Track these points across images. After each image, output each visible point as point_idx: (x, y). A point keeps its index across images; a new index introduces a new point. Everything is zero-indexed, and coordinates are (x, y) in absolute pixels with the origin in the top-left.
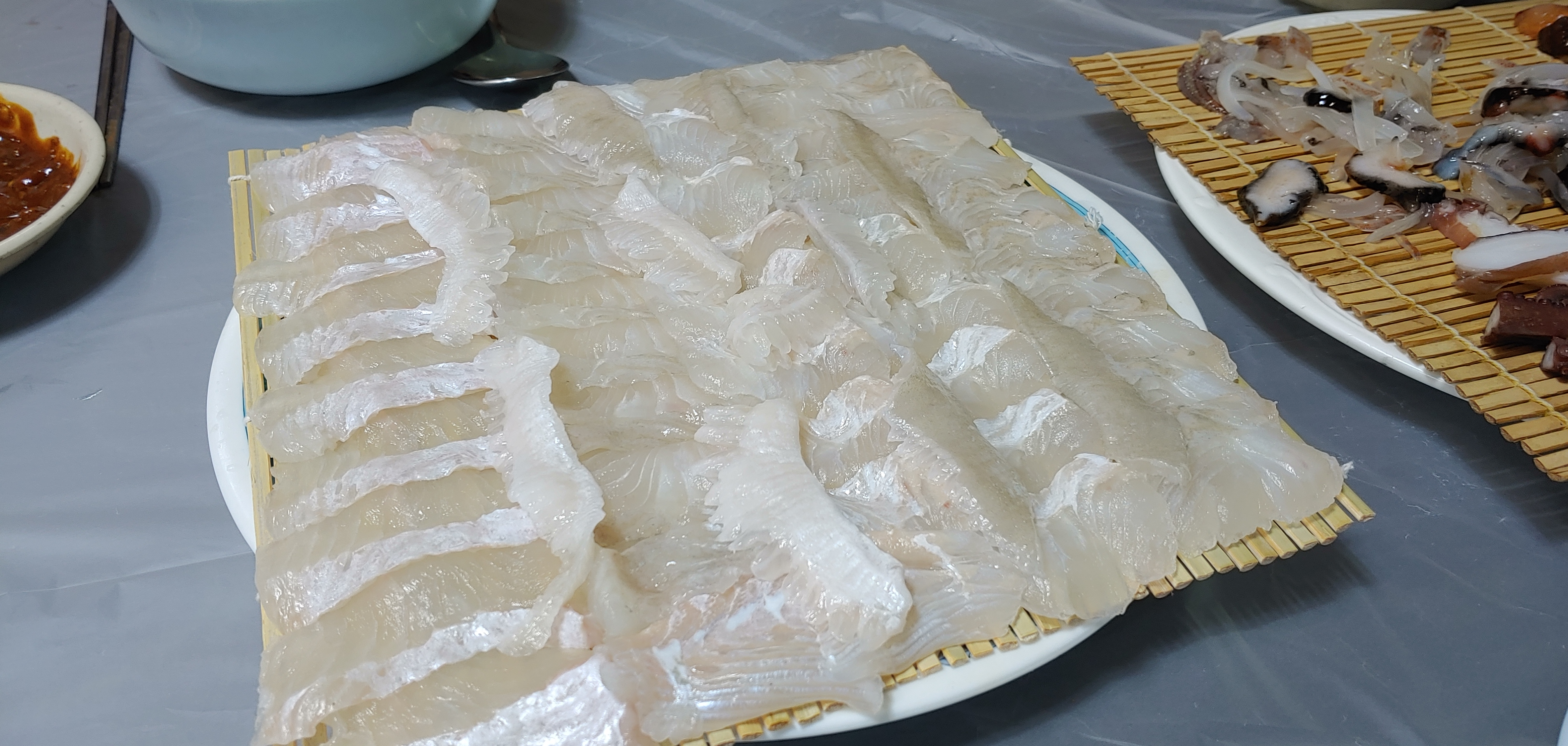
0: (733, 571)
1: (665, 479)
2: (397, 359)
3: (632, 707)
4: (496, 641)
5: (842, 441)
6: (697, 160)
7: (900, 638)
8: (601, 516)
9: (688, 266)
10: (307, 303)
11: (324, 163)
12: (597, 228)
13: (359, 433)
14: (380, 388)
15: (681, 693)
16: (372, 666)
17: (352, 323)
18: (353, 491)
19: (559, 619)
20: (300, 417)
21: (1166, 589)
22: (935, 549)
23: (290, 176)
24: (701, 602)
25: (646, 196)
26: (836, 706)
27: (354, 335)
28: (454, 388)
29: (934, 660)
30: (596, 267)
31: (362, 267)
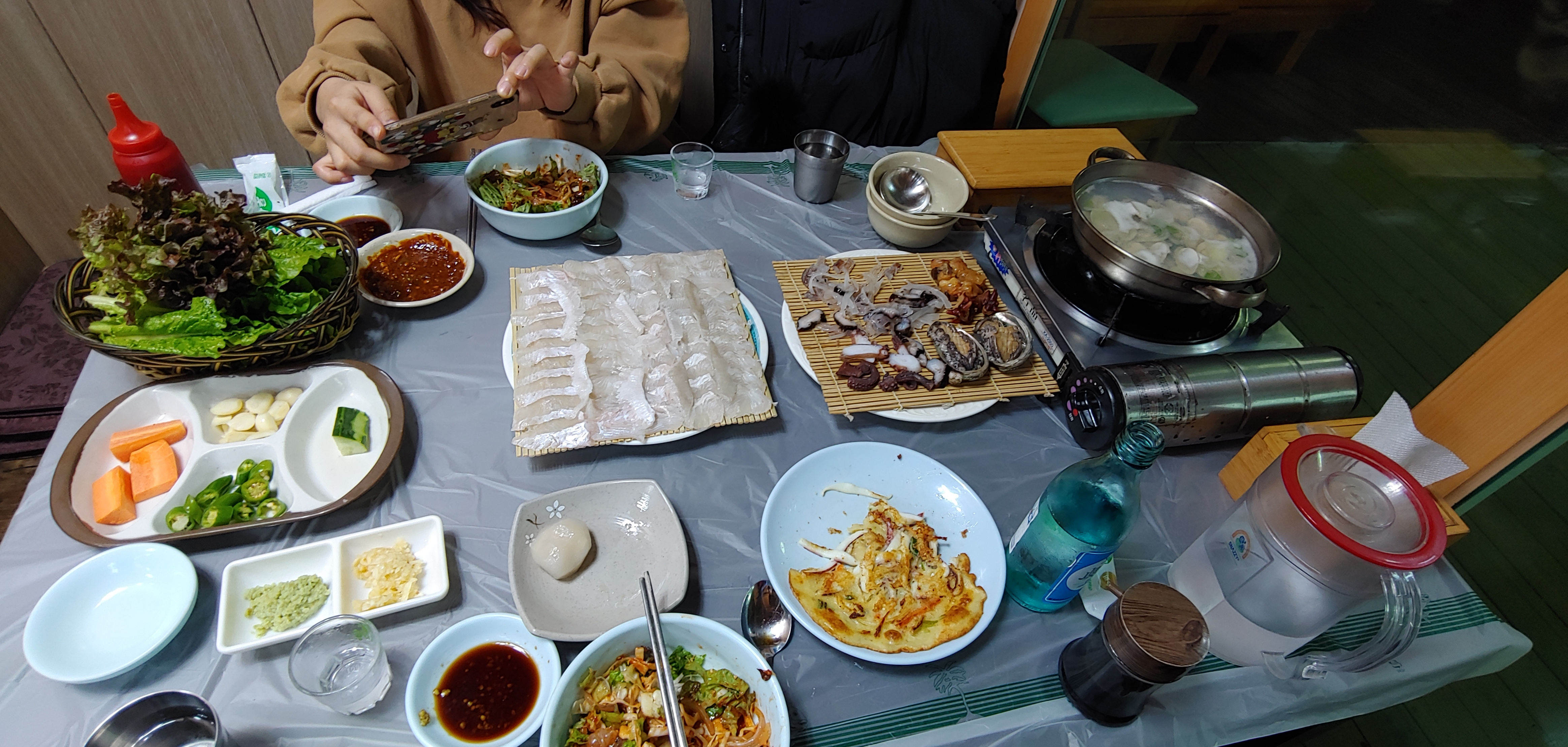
0: (618, 408)
1: (609, 384)
2: (551, 344)
3: (590, 433)
4: (564, 416)
5: (654, 380)
6: (643, 289)
7: (651, 427)
8: (591, 392)
9: (630, 325)
10: (530, 323)
11: (537, 278)
12: (610, 309)
13: (540, 362)
14: (546, 352)
15: (601, 431)
16: (538, 417)
17: (541, 332)
18: (537, 377)
19: (579, 413)
20: (526, 356)
21: (719, 425)
22: (666, 409)
23: (528, 280)
24: (610, 414)
25: (624, 301)
26: (635, 439)
27: (541, 336)
28: (563, 354)
29: (659, 433)
30: (606, 321)
31: (545, 314)
